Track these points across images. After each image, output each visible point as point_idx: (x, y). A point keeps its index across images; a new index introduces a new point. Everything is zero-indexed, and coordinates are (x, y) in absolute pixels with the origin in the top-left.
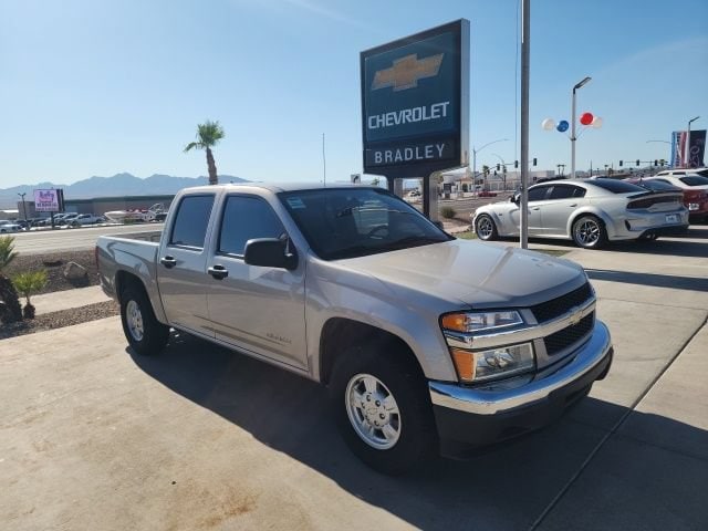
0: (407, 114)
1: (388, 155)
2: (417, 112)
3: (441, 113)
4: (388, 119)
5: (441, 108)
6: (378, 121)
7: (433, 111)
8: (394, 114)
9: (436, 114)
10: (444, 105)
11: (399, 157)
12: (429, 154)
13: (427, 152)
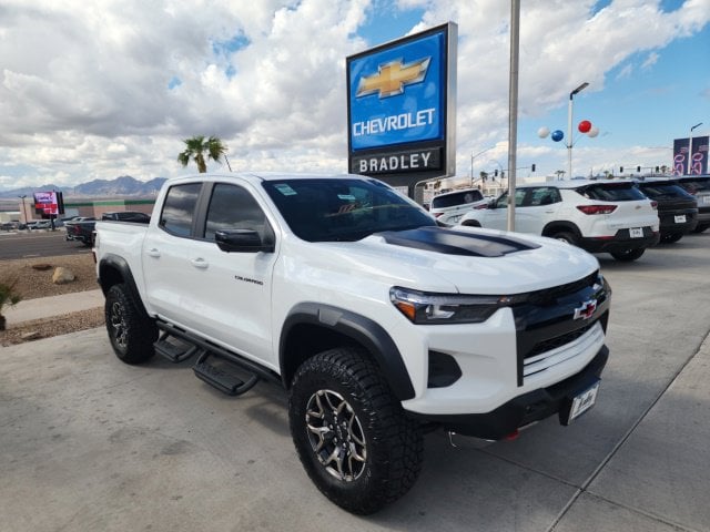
0: (392, 120)
1: (374, 163)
2: (403, 119)
3: (426, 120)
4: (372, 126)
5: (427, 114)
6: (363, 128)
7: (419, 118)
8: (379, 121)
9: (421, 121)
10: (430, 111)
11: (384, 166)
12: (415, 163)
13: (412, 161)
